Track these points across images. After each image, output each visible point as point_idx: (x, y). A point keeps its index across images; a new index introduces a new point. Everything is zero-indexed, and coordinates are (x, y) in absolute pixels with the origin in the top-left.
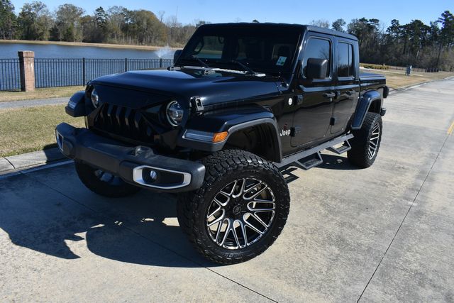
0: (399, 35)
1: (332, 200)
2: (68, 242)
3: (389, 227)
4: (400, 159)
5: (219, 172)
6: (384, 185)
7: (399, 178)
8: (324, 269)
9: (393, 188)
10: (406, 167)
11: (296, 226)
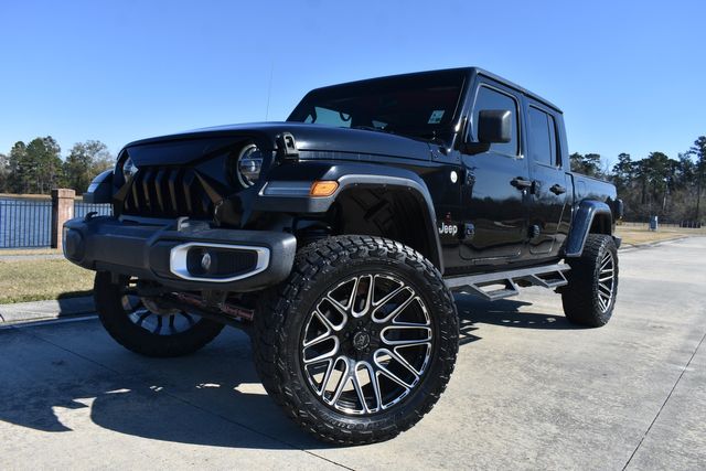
0: (633, 175)
1: (540, 364)
2: (59, 411)
3: (647, 398)
4: (654, 317)
5: (324, 258)
6: (632, 347)
7: (657, 339)
8: (532, 455)
9: (649, 351)
10: (666, 326)
11: (479, 396)
